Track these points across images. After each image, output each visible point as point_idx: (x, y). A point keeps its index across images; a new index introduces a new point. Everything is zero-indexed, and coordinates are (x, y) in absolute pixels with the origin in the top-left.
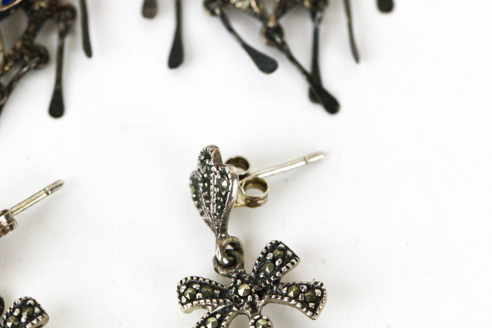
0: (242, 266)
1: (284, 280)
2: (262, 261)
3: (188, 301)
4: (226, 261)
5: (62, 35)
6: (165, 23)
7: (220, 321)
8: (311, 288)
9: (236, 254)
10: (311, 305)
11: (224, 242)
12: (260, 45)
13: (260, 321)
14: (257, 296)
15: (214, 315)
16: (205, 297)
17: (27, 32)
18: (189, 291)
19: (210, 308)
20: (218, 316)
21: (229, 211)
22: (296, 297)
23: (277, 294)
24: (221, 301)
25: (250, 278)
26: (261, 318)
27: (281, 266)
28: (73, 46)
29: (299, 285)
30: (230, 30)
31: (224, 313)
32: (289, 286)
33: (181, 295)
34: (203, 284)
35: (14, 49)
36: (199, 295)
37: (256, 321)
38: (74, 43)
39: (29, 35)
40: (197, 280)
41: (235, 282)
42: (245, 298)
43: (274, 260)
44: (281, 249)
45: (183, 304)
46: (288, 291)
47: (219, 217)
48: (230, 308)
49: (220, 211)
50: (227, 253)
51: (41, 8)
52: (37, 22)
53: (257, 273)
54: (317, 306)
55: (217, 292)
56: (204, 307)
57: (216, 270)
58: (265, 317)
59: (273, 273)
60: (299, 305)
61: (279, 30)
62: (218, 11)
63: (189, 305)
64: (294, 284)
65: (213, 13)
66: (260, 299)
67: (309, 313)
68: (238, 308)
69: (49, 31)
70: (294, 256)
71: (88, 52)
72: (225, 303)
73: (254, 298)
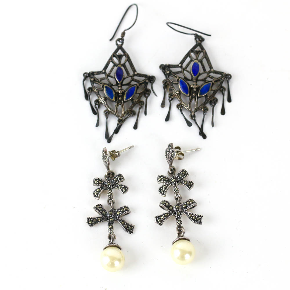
0: (175, 174)
1: (184, 179)
2: (179, 174)
3: (160, 181)
4: (171, 172)
5: (140, 109)
6: (166, 109)
7: (166, 187)
8: (190, 182)
9: (174, 171)
10: (189, 187)
11: (171, 168)
12: (189, 119)
13: (176, 189)
14: (177, 182)
15: (165, 185)
16: (164, 181)
17: (131, 107)
18: (160, 178)
19: (165, 183)
20: (166, 186)
21: (173, 160)
22: (186, 184)
23: (182, 182)
24: (168, 182)
25: (176, 177)
26: (176, 188)
27: (184, 176)
28: (142, 112)
29: (187, 181)
30: (182, 114)
31: (168, 185)
32: (185, 181)
33: (158, 179)
34: (164, 177)
35: (127, 111)
36: (162, 180)
37: (175, 188)
38: (142, 111)
39: (132, 107)
40: (162, 176)
41: (172, 178)
42: (174, 182)
43: (182, 174)
44: (184, 172)
45: (158, 181)
46: (184, 182)
47: (170, 161)
48: (170, 184)
49: (171, 160)
50: (171, 170)
51: (135, 101)
52: (134, 104)
53: (178, 176)
54: (191, 187)
55: (167, 180)
56: (163, 183)
57: (168, 174)
58: (177, 188)
59: (181, 177)
60: (186, 186)
61: (194, 116)
62: (179, 109)
63: (160, 182)
64: (186, 181)
65: (178, 109)
66: (177, 183)
67: (189, 189)
68: (171, 184)
69: (137, 106)
70: (188, 174)
71: (146, 114)
72: (168, 183)
73: (176, 183)
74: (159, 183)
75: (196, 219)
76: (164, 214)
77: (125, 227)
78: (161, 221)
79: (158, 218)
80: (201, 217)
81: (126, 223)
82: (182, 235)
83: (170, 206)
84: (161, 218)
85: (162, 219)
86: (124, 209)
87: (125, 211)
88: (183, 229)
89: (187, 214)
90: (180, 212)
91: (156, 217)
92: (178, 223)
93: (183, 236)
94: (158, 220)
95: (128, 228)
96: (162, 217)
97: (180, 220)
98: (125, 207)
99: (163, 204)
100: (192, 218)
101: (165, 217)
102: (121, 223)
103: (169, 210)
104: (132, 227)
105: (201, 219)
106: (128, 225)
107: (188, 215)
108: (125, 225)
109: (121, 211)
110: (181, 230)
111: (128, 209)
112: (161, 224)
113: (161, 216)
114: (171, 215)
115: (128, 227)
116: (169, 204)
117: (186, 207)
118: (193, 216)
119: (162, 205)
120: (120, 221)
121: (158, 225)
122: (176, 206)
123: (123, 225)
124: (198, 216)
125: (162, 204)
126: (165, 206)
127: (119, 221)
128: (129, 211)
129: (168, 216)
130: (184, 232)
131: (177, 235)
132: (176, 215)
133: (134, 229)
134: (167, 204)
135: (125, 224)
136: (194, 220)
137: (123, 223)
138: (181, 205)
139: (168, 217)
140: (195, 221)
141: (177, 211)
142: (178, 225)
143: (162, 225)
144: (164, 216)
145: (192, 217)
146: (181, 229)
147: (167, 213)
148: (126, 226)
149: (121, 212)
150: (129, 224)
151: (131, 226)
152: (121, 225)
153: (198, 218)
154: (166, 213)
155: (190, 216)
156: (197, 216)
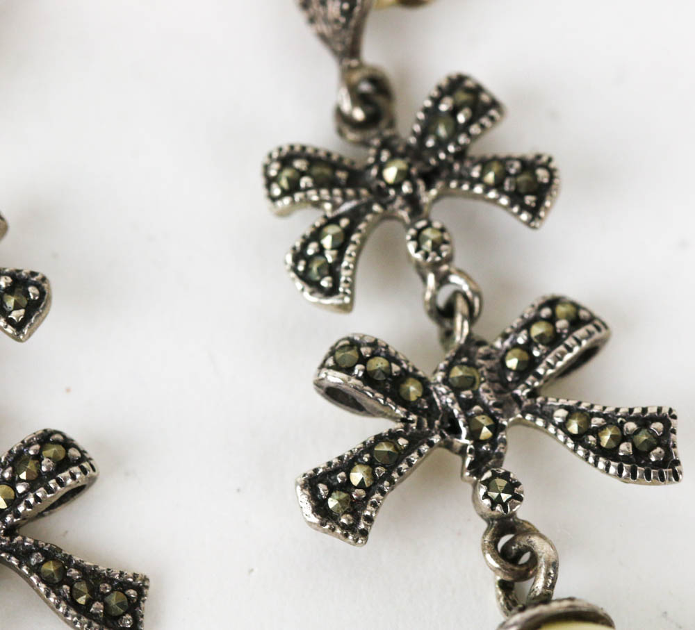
0: (391, 124)
1: (476, 151)
2: (432, 114)
3: (285, 193)
4: (359, 114)
7: (348, 232)
8: (529, 166)
9: (380, 100)
10: (529, 200)
11: (356, 77)
13: (428, 233)
15: (334, 221)
16: (318, 185)
18: (287, 173)
19: (328, 206)
20: (344, 222)
21: (364, 14)
22: (498, 185)
23: (461, 178)
24: (350, 192)
25: (408, 147)
26: (429, 225)
27: (469, 122)
29: (504, 162)
31: (356, 216)
32: (485, 164)
33: (270, 181)
34: (313, 160)
36: (305, 182)
37: (420, 231)
40: (302, 153)
41: (378, 157)
42: (397, 186)
43: (454, 112)
44: (469, 91)
45: (274, 199)
46: (483, 173)
47: (345, 26)
48: (368, 207)
49: (348, 14)
50: (360, 99)
53: (422, 137)
54: (540, 202)
55: (342, 175)
56: (317, 205)
57: (341, 133)
58: (437, 225)
59: (453, 138)
60: (504, 201)
63: (287, 200)
64: (495, 159)
67: (525, 216)
68: (384, 206)
70: (495, 104)
72: (358, 196)
73: (415, 187)
74: (283, 214)
75: (625, 448)
76: (368, 448)
77: (72, 603)
78: (354, 507)
79: (322, 488)
80: (667, 418)
81: (78, 566)
82: (540, 584)
83: (405, 375)
84: (347, 486)
85: (361, 485)
86: (38, 457)
87: (51, 475)
88: (535, 540)
89: (548, 417)
90: (486, 410)
91: (311, 482)
92: (494, 503)
93: (545, 598)
94: (332, 503)
95: (97, 607)
96: (357, 476)
97: (506, 475)
98: (45, 438)
99: (349, 371)
100: (592, 439)
101: (380, 470)
102: (36, 569)
103: (400, 412)
104: (132, 593)
105: (665, 440)
106: (93, 577)
107: (563, 426)
108: (71, 582)
109: (23, 476)
110: (520, 553)
111: (73, 453)
112: (356, 531)
113: (348, 464)
114: (425, 448)
115: (95, 595)
116: (392, 359)
117: (529, 366)
118: (596, 422)
119: (335, 378)
120: (24, 555)
121: (335, 543)
122: (448, 369)
123: (52, 585)
124: (644, 420)
125: (337, 367)
126: (368, 378)
127: (14, 561)
128: (84, 471)
129: (402, 455)
130: (555, 565)
131: (493, 598)
132: (463, 440)
133: (147, 607)
134: (379, 363)
135: (74, 572)
136: (610, 454)
137: (50, 567)
138: (487, 357)
139: (404, 466)
140: (626, 459)
141: (466, 405)
142: (490, 520)
143: (364, 533)
144: (372, 464)
145: (596, 432)
146: (523, 541)
147: (392, 436)
148: (82, 587)
149: (21, 489)
150: (102, 568)
151: (122, 585)
152: (42, 587)
153: (643, 437)
154: (379, 439)
155: (574, 428)
156: (635, 419)
